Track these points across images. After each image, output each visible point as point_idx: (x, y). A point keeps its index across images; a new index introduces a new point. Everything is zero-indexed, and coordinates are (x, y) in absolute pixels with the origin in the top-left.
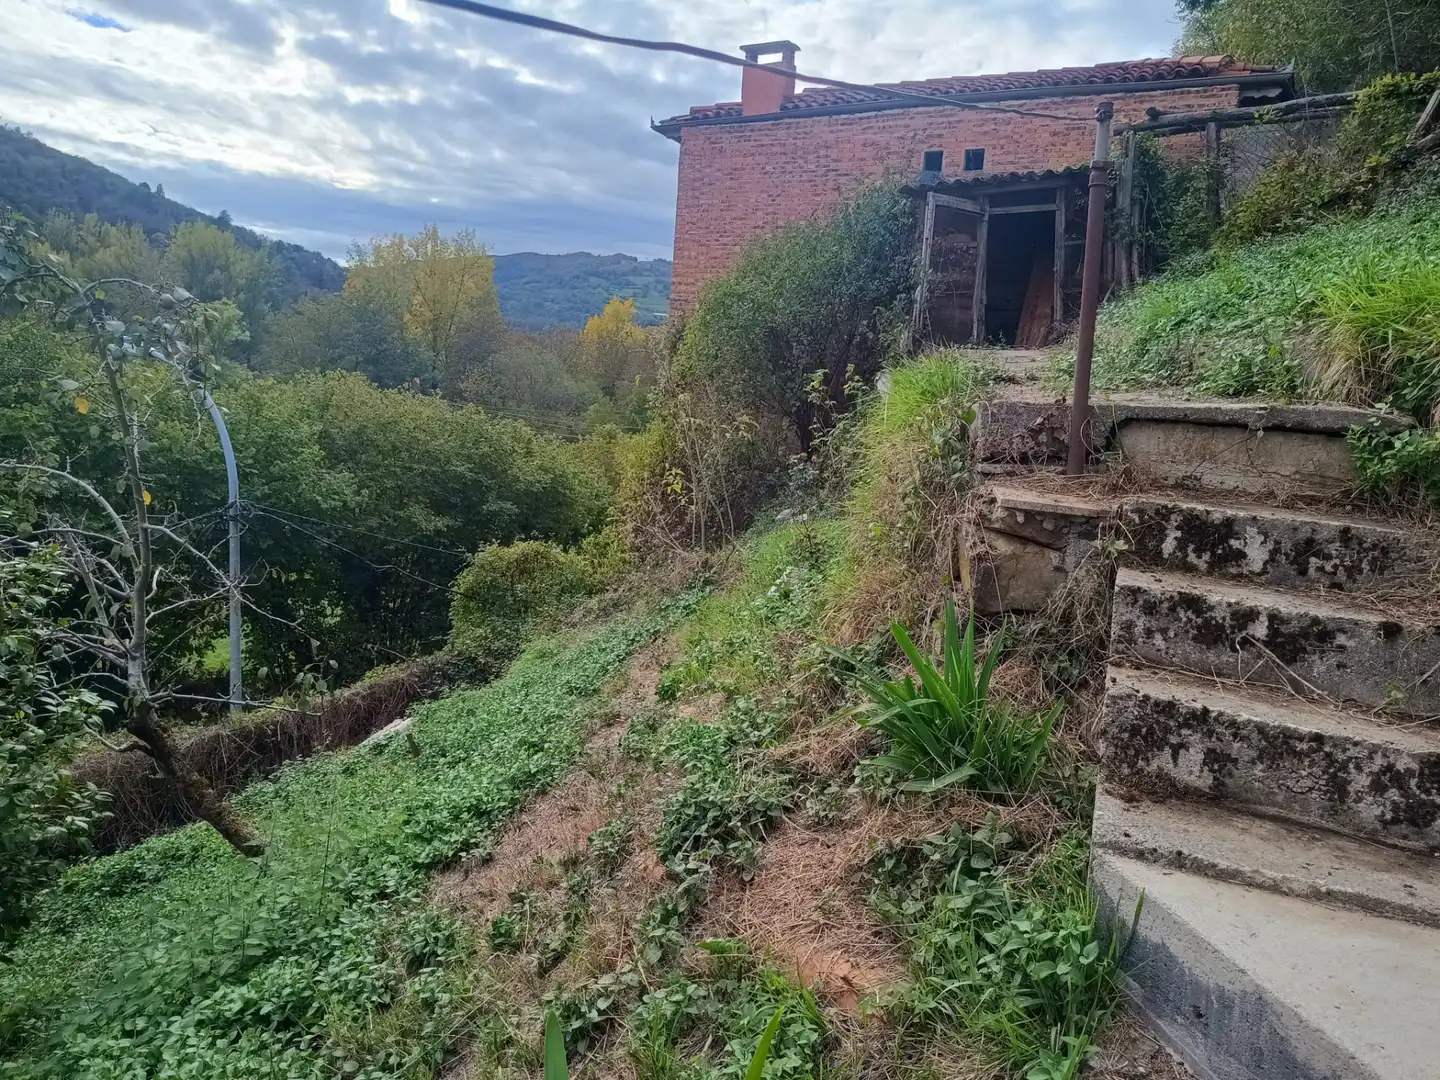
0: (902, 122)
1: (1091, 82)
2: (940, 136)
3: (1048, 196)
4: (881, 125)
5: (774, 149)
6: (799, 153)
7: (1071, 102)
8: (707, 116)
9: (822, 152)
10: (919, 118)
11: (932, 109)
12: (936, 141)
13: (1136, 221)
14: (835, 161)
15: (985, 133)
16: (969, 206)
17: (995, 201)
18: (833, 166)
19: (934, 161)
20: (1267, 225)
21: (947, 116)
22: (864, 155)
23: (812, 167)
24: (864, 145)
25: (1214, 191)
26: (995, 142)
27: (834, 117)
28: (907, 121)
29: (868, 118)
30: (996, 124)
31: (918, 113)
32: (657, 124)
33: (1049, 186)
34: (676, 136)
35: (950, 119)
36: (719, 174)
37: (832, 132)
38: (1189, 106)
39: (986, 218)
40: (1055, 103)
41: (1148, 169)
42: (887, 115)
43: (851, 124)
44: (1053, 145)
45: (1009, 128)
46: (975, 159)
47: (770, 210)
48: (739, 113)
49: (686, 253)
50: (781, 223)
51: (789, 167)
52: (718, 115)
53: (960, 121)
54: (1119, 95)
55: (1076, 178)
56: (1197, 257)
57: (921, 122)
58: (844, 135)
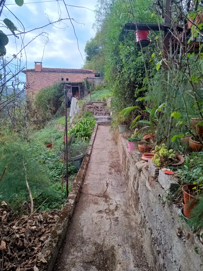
2: (63, 76)
3: (77, 85)
4: (55, 74)
5: (40, 76)
7: (78, 74)
8: (30, 71)
9: (48, 77)
10: (60, 74)
13: (87, 88)
16: (69, 86)
17: (72, 85)
18: (49, 79)
19: (63, 79)
20: (99, 89)
22: (53, 78)
23: (46, 79)
24: (53, 76)
25: (94, 85)
27: (49, 73)
28: (59, 74)
29: (53, 73)
30: (69, 76)
33: (77, 84)
34: (25, 73)
36: (33, 78)
38: (90, 75)
39: (72, 87)
40: (76, 74)
41: (87, 83)
44: (76, 78)
45: (71, 76)
46: (67, 79)
47: (41, 84)
48: (35, 70)
51: (43, 78)
52: (31, 71)
53: (65, 75)
55: (81, 83)
56: (93, 92)
57: (61, 74)
58: (50, 75)
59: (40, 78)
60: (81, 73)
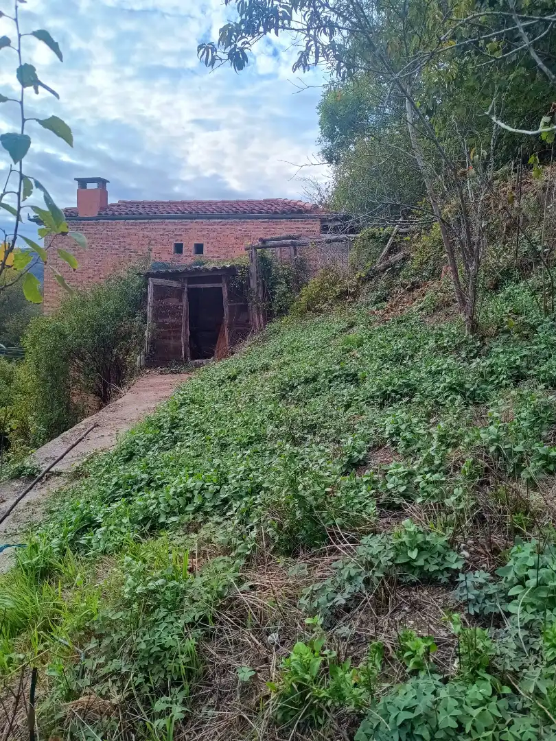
0: (162, 227)
1: (253, 213)
2: (181, 235)
3: (218, 280)
4: (151, 227)
5: (96, 236)
6: (110, 239)
7: (244, 222)
9: (122, 239)
10: (170, 225)
11: (176, 221)
12: (178, 238)
14: (129, 245)
15: (203, 235)
16: (174, 284)
17: (191, 280)
18: (127, 247)
19: (179, 248)
21: (184, 225)
22: (143, 242)
23: (117, 247)
24: (143, 237)
26: (208, 240)
27: (127, 221)
28: (164, 226)
29: (144, 223)
30: (208, 231)
31: (169, 222)
32: (32, 217)
33: (216, 275)
35: (186, 227)
37: (126, 229)
38: (299, 228)
39: (186, 290)
40: (236, 222)
42: (154, 222)
43: (135, 225)
44: (236, 244)
45: (215, 233)
46: (199, 249)
47: (96, 268)
48: (77, 214)
49: (51, 290)
50: (102, 276)
51: (105, 246)
52: (66, 215)
53: (190, 229)
54: (267, 220)
55: (232, 271)
57: (171, 227)
58: (133, 231)
59: (93, 246)
60: (257, 218)
